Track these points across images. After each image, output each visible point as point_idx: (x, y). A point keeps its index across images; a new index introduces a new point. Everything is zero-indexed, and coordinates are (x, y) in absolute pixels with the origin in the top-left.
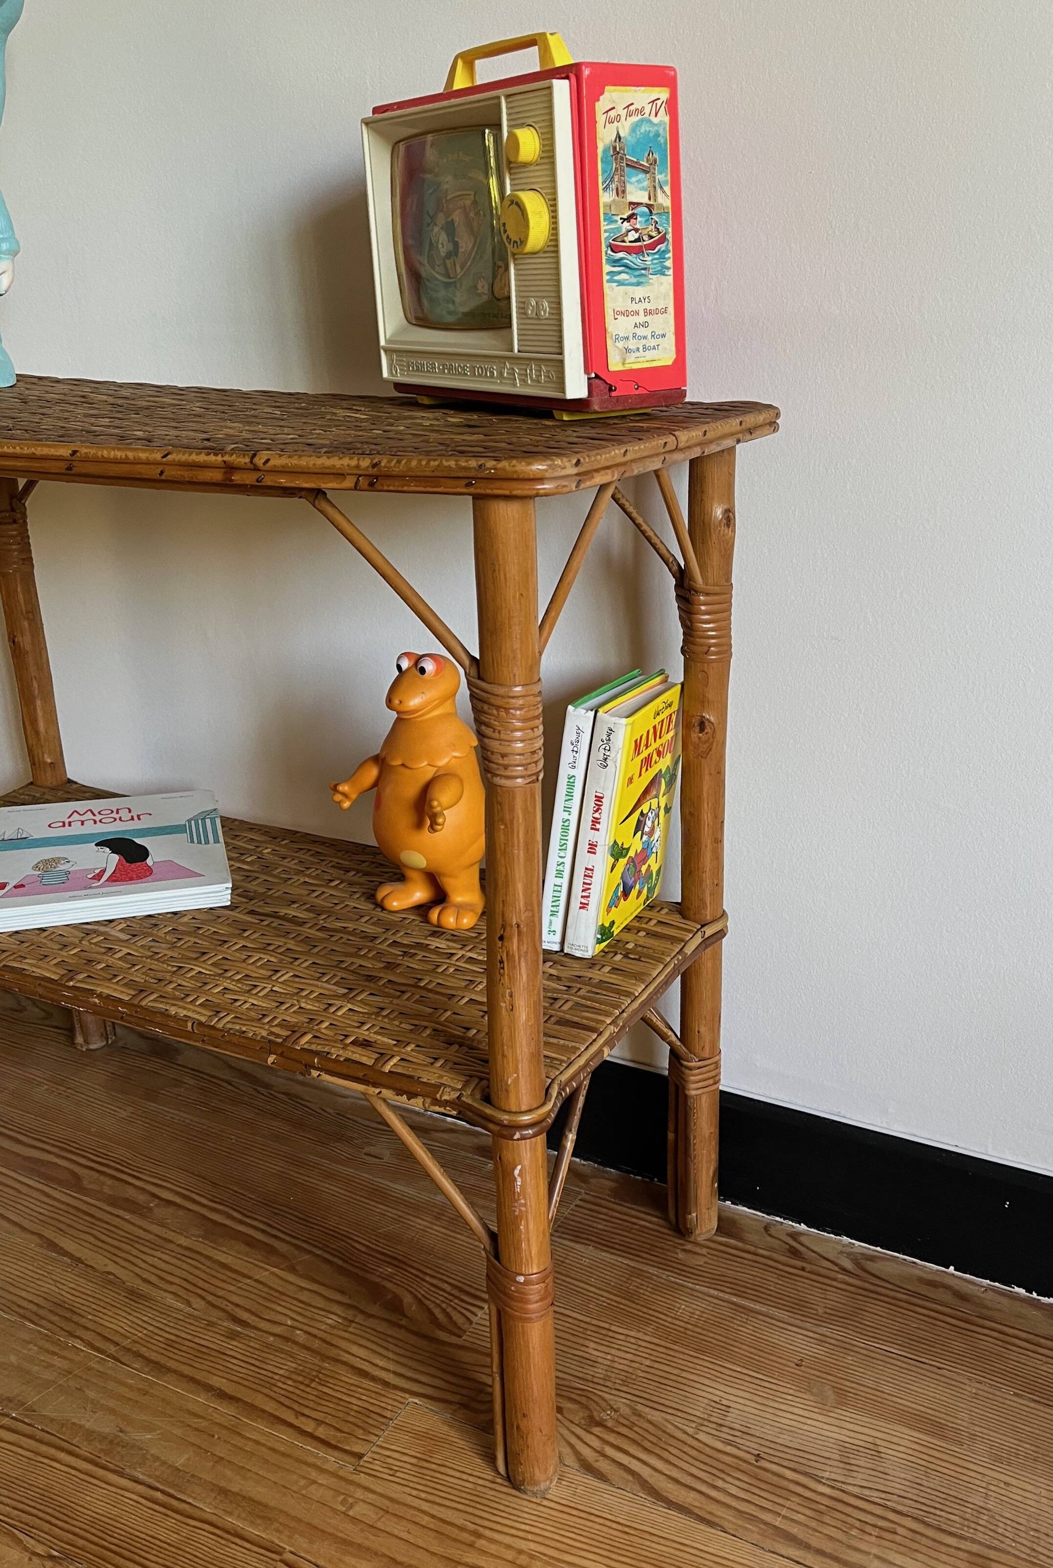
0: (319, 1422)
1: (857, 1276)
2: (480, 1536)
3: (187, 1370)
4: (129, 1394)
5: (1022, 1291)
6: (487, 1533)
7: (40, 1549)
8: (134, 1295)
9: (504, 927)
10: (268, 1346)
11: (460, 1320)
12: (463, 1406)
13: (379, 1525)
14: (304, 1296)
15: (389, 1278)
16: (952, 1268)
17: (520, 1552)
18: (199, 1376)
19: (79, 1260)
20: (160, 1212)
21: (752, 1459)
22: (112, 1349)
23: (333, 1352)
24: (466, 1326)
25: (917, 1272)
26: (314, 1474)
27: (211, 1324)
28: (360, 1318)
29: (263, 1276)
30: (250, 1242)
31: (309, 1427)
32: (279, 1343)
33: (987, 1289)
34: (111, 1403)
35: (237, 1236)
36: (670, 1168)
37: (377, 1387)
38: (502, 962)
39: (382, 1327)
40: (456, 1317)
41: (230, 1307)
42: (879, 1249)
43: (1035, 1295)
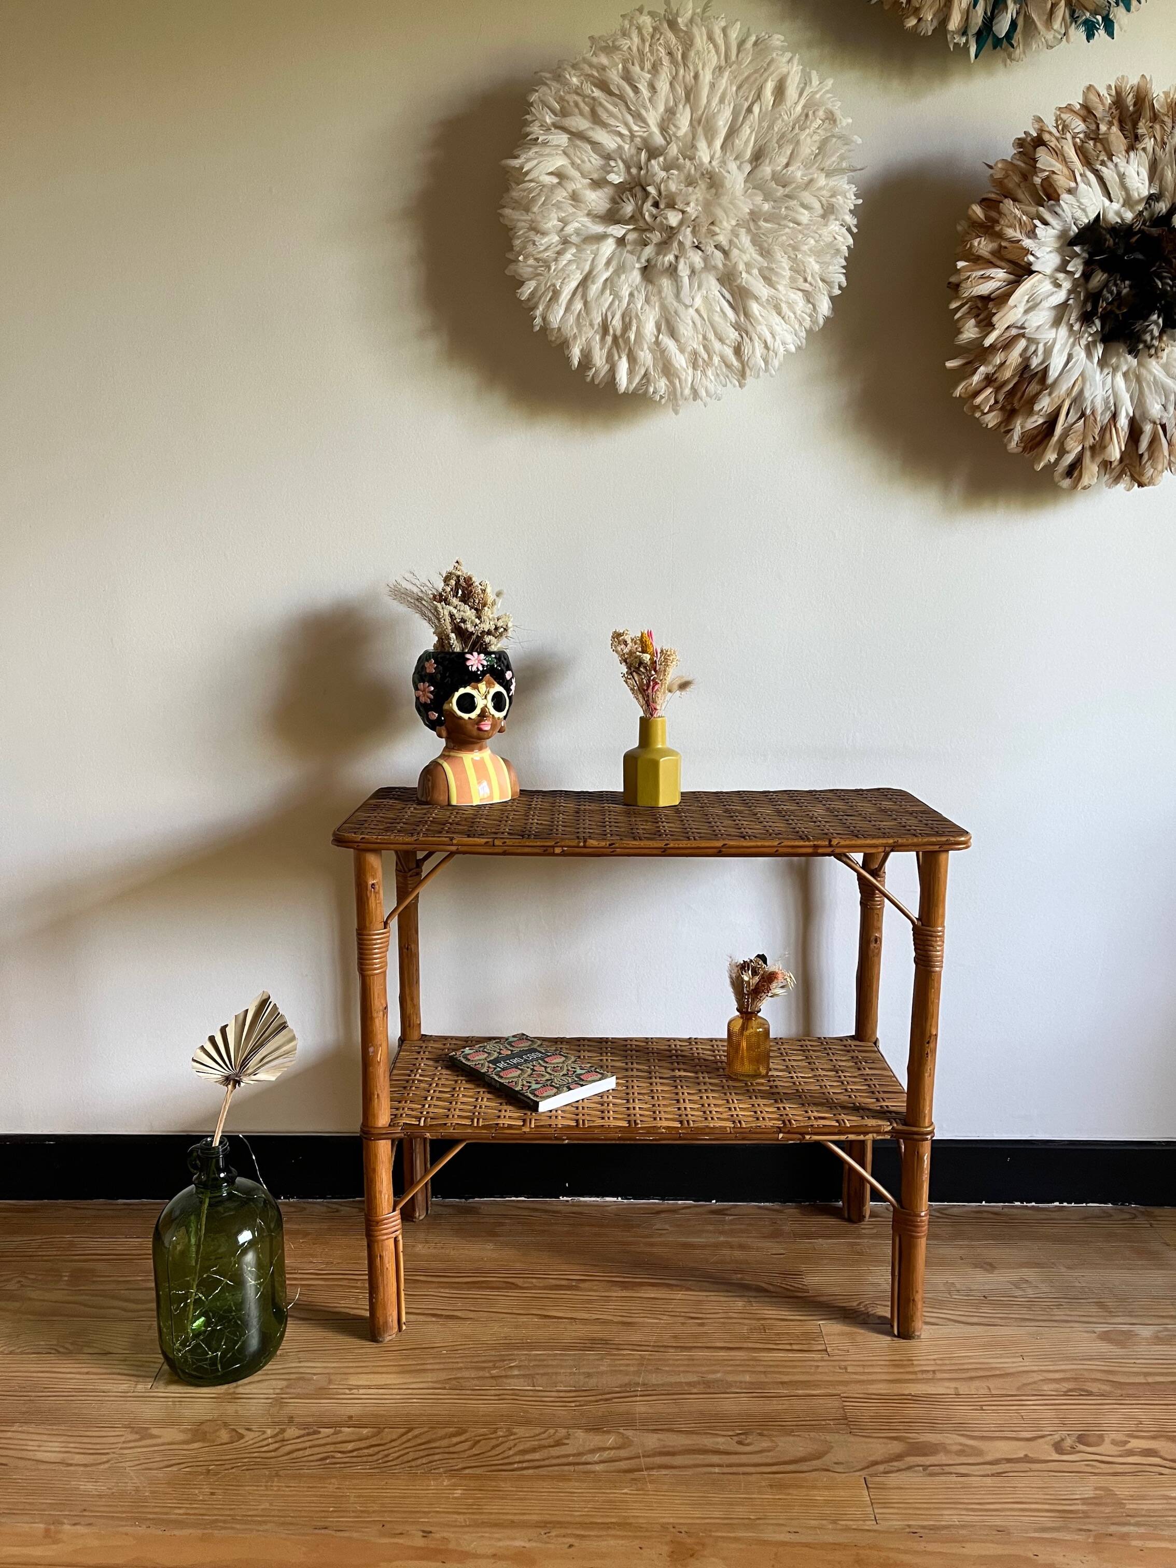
0: (791, 1344)
1: (947, 1218)
2: (912, 1360)
3: (699, 1345)
4: (686, 1362)
5: (1018, 1204)
6: (914, 1358)
7: (730, 1433)
8: (624, 1323)
9: (930, 1037)
10: (723, 1323)
11: (800, 1286)
12: (845, 1318)
13: (866, 1371)
14: (713, 1298)
15: (742, 1279)
16: (984, 1203)
17: (934, 1360)
18: (709, 1345)
19: (571, 1318)
20: (582, 1285)
21: (982, 1298)
22: (650, 1348)
23: (759, 1316)
24: (805, 1287)
25: (970, 1209)
26: (816, 1364)
27: (683, 1323)
28: (752, 1299)
29: (679, 1296)
30: (653, 1285)
31: (788, 1347)
32: (726, 1320)
33: (1003, 1207)
34: (681, 1369)
35: (642, 1284)
36: (845, 1186)
37: (799, 1323)
38: (927, 1054)
39: (767, 1299)
40: (796, 1285)
41: (683, 1314)
42: (946, 1203)
43: (1025, 1204)
